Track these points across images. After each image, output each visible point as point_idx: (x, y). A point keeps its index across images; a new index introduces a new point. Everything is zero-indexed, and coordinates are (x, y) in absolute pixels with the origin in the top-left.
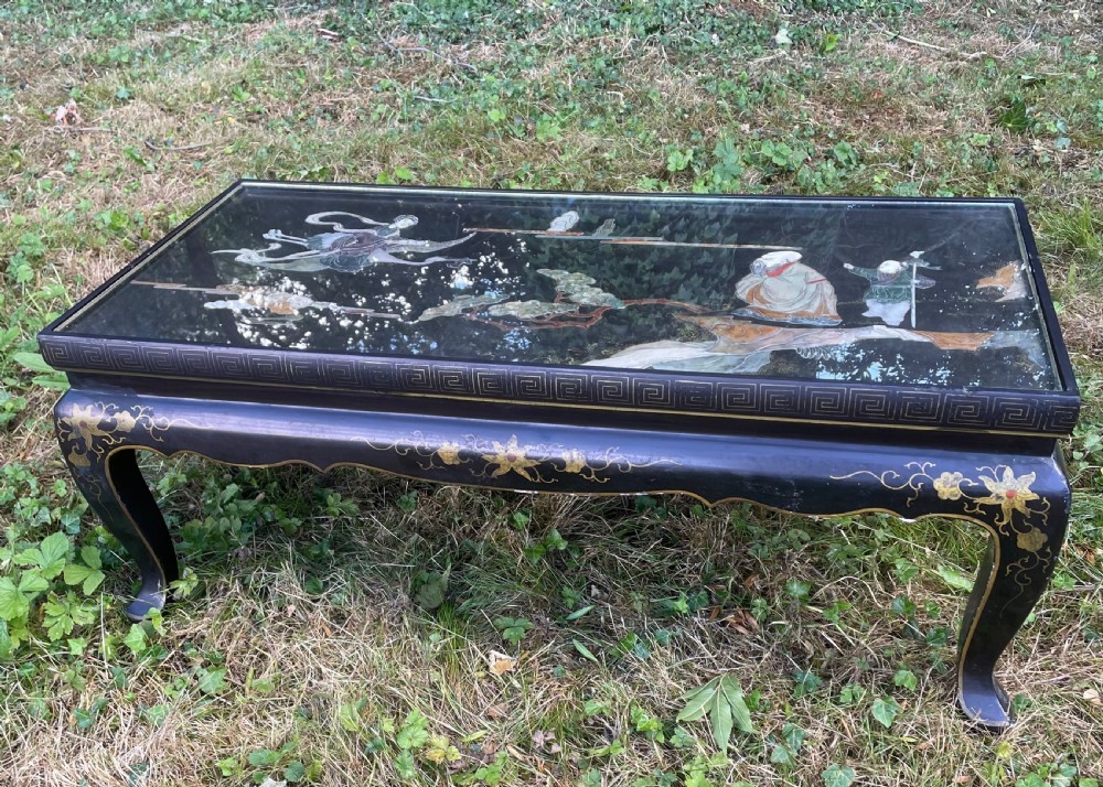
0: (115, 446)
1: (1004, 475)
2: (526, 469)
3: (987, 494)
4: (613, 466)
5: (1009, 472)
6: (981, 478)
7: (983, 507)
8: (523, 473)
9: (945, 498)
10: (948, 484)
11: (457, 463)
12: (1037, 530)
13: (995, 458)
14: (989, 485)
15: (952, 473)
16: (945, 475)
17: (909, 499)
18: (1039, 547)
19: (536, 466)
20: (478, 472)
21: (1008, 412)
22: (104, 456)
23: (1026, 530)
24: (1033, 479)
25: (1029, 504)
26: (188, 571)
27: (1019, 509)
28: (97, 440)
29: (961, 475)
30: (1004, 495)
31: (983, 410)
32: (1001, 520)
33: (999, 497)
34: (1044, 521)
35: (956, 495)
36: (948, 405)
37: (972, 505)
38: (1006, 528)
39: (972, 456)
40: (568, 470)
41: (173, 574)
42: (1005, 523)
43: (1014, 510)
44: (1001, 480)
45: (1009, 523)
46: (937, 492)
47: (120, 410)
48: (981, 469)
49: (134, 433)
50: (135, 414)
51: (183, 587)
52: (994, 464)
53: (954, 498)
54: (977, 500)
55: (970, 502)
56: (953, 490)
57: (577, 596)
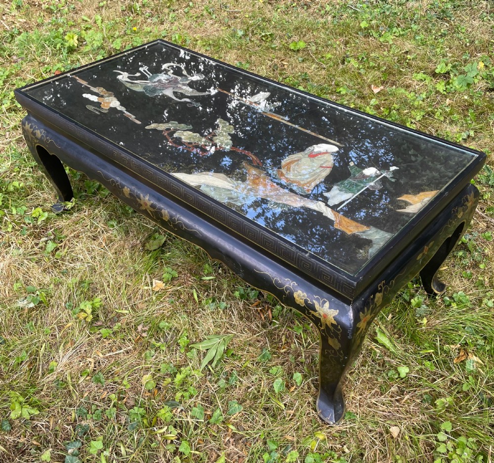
0: (37, 143)
1: (325, 305)
2: (151, 211)
3: (315, 311)
4: (178, 225)
5: (327, 305)
6: (314, 301)
7: (313, 315)
8: (149, 212)
9: (298, 303)
10: (301, 295)
11: (129, 197)
12: (336, 339)
13: (325, 294)
14: (317, 306)
15: (303, 292)
16: (300, 291)
17: (284, 296)
18: (338, 348)
19: (153, 211)
20: (136, 205)
21: (324, 275)
22: (35, 145)
23: (332, 337)
24: (337, 314)
25: (332, 324)
26: (73, 199)
27: (328, 325)
28: (32, 138)
29: (306, 295)
30: (322, 315)
31: (313, 268)
32: (321, 326)
33: (320, 315)
34: (339, 337)
35: (302, 304)
36: (298, 259)
37: (309, 313)
38: (323, 331)
39: (315, 288)
40: (164, 218)
41: (68, 199)
43: (326, 324)
44: (323, 307)
45: (324, 329)
46: (294, 299)
47: (37, 129)
48: (316, 297)
49: (41, 140)
50: (41, 133)
51: (70, 205)
52: (322, 297)
53: (301, 305)
54: (311, 311)
55: (308, 311)
56: (301, 301)
57: (211, 270)
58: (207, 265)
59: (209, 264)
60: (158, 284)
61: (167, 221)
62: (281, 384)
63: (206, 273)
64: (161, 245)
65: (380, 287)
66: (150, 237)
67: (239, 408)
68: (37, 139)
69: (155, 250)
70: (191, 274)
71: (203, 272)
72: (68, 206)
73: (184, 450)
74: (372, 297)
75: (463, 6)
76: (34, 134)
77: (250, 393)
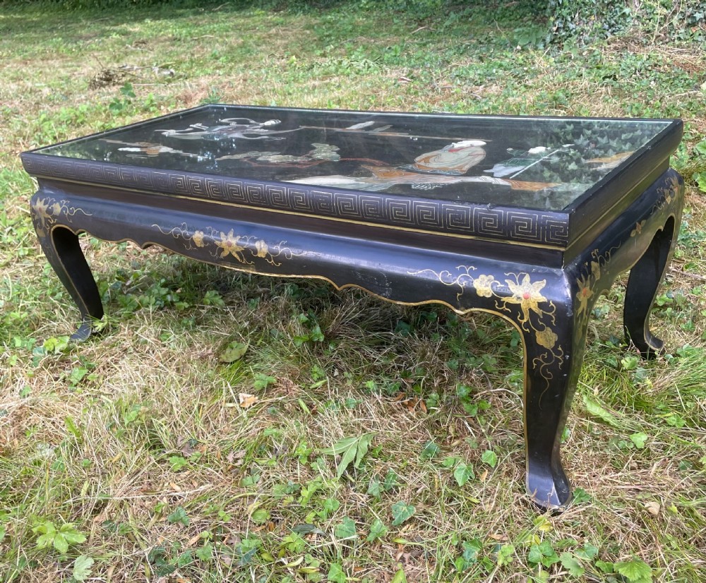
0: (54, 224)
1: (523, 280)
2: (238, 253)
3: (511, 294)
4: (282, 255)
5: (527, 278)
6: (506, 281)
7: (508, 305)
8: (236, 256)
9: (481, 295)
10: (484, 285)
11: (203, 246)
12: (549, 329)
13: (520, 266)
14: (512, 287)
15: (487, 276)
16: (482, 276)
17: (458, 294)
18: (553, 345)
19: (242, 251)
20: (214, 253)
21: (518, 225)
22: (50, 230)
23: (541, 329)
24: (544, 285)
25: (541, 305)
26: (105, 317)
27: (534, 309)
28: (46, 219)
29: (493, 278)
30: (521, 296)
31: (500, 222)
32: (522, 318)
33: (519, 298)
34: (553, 321)
35: (489, 294)
36: (476, 217)
37: (501, 304)
38: (527, 325)
39: (505, 263)
40: (259, 255)
41: (99, 315)
42: (525, 320)
43: (530, 310)
44: (520, 284)
45: (528, 321)
46: (475, 290)
47: (55, 202)
48: (508, 275)
49: (61, 218)
50: (61, 205)
51: (99, 326)
52: (517, 271)
53: (488, 296)
54: (504, 299)
55: (499, 300)
56: (487, 288)
57: (322, 373)
58: (315, 366)
59: (319, 366)
60: (247, 399)
61: (264, 257)
62: (466, 471)
63: (315, 378)
64: (243, 354)
65: (594, 255)
66: (225, 346)
67: (409, 511)
68: (54, 217)
69: (236, 361)
70: (294, 380)
71: (312, 378)
72: (97, 328)
73: (336, 577)
74: (587, 264)
75: (577, 94)
76: (49, 212)
77: (421, 494)
